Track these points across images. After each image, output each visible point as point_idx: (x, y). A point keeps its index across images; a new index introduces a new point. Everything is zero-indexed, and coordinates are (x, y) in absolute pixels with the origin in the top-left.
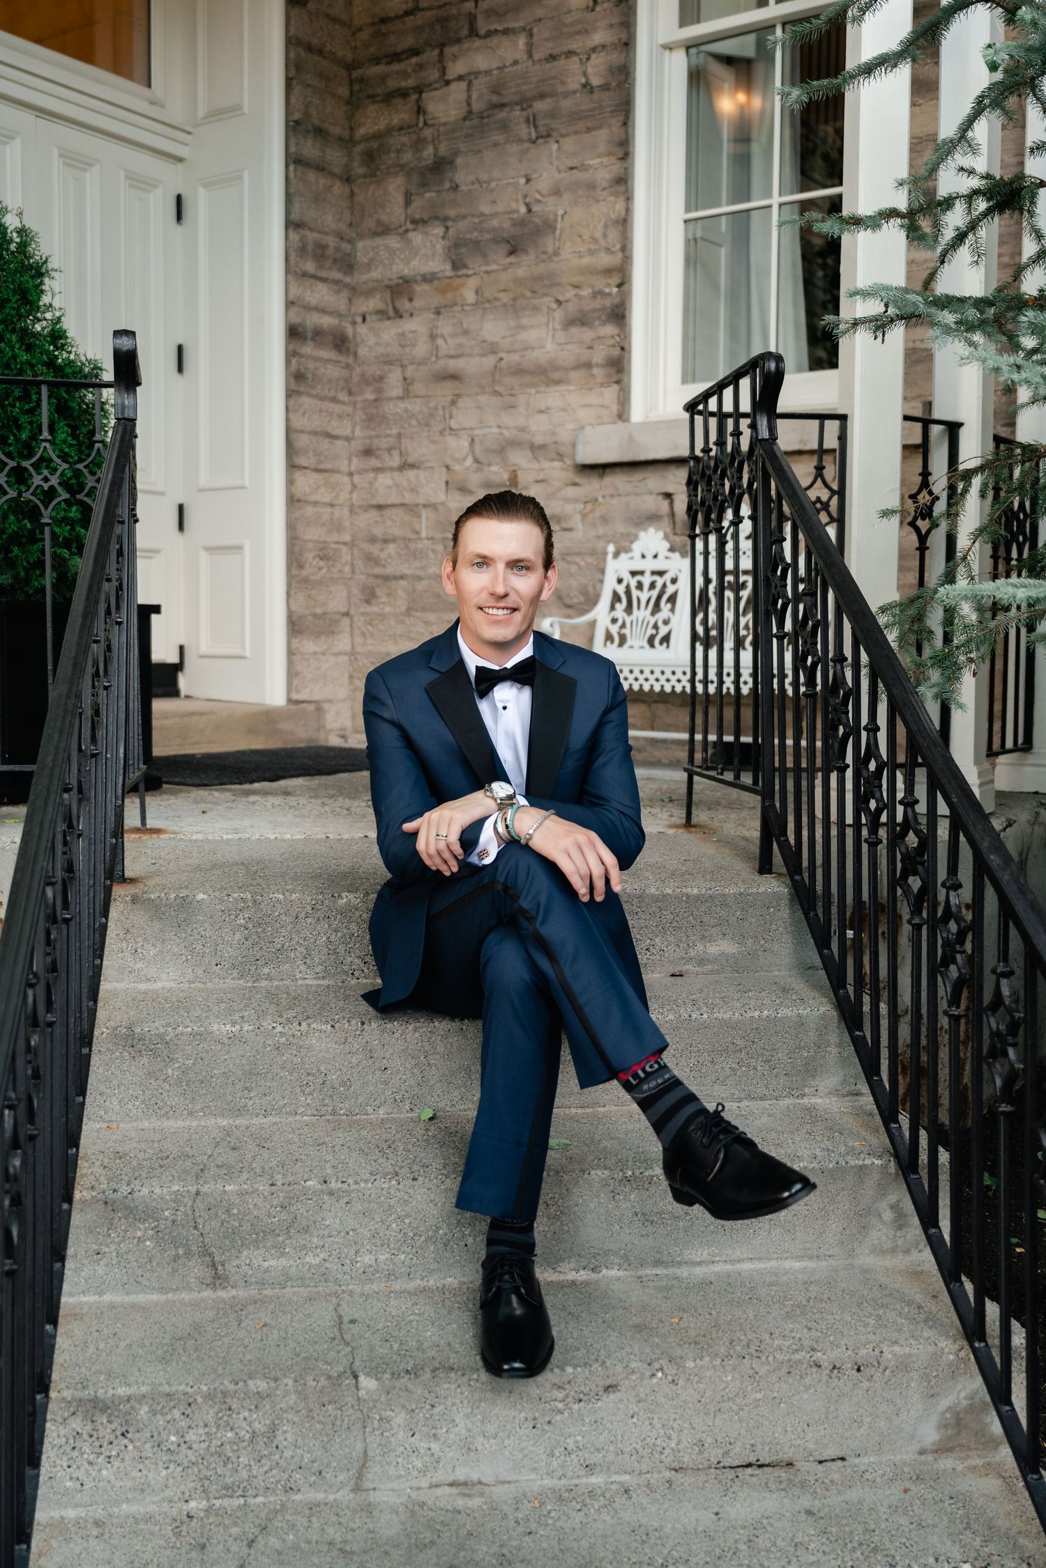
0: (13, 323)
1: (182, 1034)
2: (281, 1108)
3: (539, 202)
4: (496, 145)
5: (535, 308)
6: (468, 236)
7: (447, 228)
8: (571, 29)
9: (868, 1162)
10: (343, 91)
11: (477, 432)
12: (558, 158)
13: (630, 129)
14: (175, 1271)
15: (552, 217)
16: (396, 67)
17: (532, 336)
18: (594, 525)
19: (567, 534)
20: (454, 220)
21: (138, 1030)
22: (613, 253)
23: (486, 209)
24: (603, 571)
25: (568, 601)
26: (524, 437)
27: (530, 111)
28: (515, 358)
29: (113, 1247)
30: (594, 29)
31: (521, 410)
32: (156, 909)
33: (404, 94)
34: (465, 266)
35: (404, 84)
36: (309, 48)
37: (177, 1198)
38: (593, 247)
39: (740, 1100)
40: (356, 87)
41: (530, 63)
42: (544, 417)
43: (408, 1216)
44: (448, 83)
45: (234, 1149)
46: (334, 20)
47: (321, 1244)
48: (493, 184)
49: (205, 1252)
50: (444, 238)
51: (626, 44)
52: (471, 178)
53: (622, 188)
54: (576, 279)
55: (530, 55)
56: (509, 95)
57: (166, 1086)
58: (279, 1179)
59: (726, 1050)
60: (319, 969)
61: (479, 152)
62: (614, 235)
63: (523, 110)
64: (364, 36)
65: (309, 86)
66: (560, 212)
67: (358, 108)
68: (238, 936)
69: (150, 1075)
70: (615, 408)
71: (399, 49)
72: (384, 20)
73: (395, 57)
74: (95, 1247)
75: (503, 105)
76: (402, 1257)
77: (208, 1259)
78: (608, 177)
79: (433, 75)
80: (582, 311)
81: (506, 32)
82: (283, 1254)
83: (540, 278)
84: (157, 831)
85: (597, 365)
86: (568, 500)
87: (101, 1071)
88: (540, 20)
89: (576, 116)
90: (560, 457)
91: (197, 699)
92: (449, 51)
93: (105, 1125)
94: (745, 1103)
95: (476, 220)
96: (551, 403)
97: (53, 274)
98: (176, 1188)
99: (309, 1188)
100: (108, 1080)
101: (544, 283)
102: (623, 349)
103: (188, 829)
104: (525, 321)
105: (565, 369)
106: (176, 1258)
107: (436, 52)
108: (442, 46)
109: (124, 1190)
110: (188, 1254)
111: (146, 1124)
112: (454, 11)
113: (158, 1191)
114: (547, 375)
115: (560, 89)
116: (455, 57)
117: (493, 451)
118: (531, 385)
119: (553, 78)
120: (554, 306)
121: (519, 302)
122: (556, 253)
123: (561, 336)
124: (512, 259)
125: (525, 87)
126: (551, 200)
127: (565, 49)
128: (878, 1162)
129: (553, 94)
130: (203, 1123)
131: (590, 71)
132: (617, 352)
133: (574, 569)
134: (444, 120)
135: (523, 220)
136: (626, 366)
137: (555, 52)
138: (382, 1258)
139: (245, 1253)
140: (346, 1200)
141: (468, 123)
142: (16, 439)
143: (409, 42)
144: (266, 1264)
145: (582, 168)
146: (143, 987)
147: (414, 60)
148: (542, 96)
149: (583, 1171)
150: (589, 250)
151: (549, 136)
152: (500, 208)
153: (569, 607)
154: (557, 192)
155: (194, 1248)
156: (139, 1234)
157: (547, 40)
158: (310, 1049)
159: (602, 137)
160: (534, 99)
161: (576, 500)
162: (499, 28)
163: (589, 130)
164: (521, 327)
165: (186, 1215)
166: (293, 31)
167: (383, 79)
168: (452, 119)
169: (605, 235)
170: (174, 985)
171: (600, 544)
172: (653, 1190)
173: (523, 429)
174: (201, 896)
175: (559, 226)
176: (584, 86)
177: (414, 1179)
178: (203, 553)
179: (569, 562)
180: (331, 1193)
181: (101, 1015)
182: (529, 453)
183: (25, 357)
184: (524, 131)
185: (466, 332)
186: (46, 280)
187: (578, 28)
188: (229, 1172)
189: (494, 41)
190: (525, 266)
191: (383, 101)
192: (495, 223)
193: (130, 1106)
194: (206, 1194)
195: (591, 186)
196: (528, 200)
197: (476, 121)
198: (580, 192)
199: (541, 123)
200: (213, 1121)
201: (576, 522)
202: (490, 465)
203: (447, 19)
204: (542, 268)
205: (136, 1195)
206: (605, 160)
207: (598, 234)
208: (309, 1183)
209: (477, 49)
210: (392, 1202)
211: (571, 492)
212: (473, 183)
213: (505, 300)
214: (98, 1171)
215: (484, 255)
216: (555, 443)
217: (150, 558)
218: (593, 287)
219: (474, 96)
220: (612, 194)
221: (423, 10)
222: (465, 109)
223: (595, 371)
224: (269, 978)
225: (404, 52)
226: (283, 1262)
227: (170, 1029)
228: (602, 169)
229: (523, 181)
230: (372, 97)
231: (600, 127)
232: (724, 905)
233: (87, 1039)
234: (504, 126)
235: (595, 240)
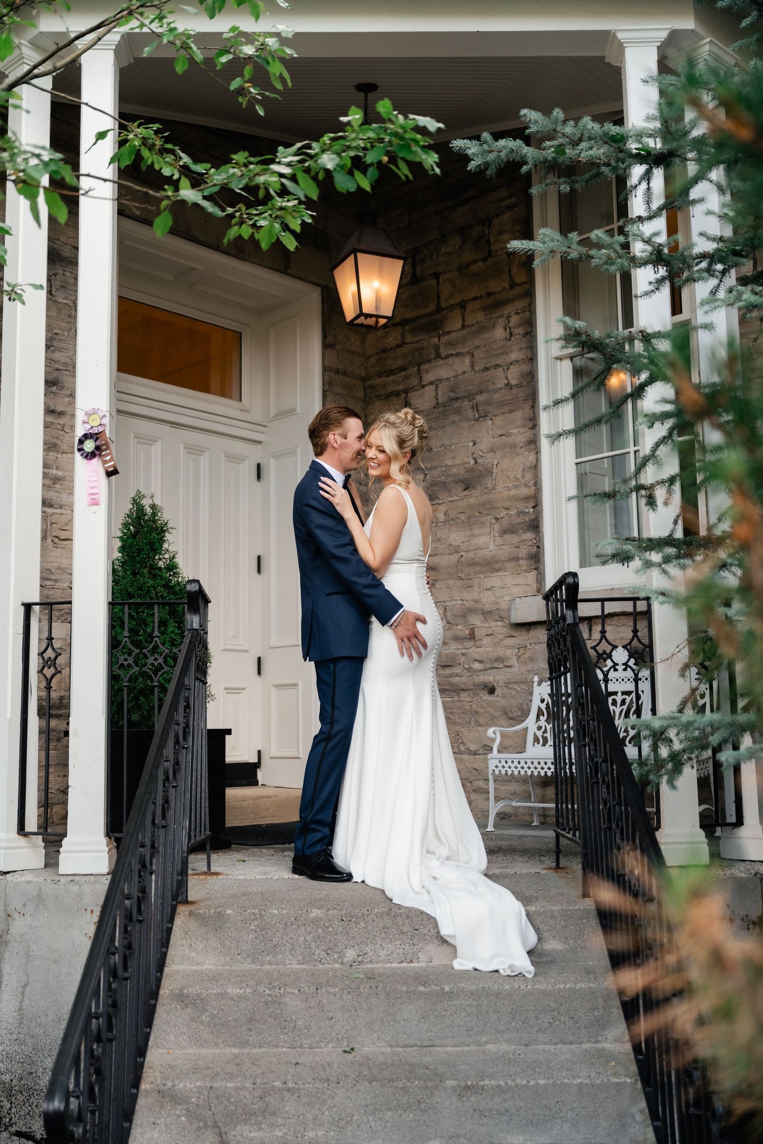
0: (145, 562)
1: (211, 994)
2: (269, 1043)
3: (482, 456)
4: (453, 423)
5: (482, 523)
6: (439, 479)
7: (426, 475)
8: (497, 352)
9: (622, 1080)
10: (361, 394)
11: (447, 604)
12: (492, 429)
13: (536, 410)
14: (198, 1137)
15: (490, 466)
16: (392, 378)
17: (481, 540)
18: (525, 663)
19: (509, 670)
20: (429, 470)
21: (185, 991)
22: (529, 487)
23: (449, 462)
24: (532, 694)
25: (511, 715)
26: (479, 606)
27: (474, 401)
28: (471, 555)
29: (163, 1120)
30: (511, 351)
31: (475, 588)
32: (203, 919)
33: (397, 394)
34: (438, 498)
35: (397, 388)
36: (337, 372)
37: (199, 1090)
38: (517, 483)
39: (556, 1044)
40: (368, 391)
41: (473, 373)
42: (490, 593)
43: (335, 1106)
44: (423, 386)
45: (237, 1065)
46: (353, 353)
47: (283, 1123)
48: (453, 447)
49: (216, 1126)
50: (423, 481)
51: (531, 359)
52: (440, 444)
53: (533, 447)
54: (506, 504)
55: (473, 368)
56: (461, 392)
57: (202, 1027)
58: (259, 1081)
59: (544, 1009)
60: (300, 958)
61: (444, 427)
62: (529, 476)
63: (469, 401)
64: (373, 360)
65: (337, 394)
66: (495, 463)
67: (369, 404)
68: (251, 936)
69: (192, 1019)
70: (535, 586)
71: (394, 367)
72: (384, 351)
73: (391, 372)
74: (153, 1120)
75: (457, 399)
76: (332, 1133)
77: (217, 1130)
78: (523, 440)
79: (415, 382)
80: (511, 524)
81: (458, 355)
82: (261, 1129)
83: (484, 504)
84: (217, 874)
85: (522, 558)
86: (508, 647)
87: (164, 1016)
88: (478, 347)
89: (502, 404)
90: (502, 619)
91: (269, 786)
92: (423, 367)
93: (166, 1051)
94: (560, 1046)
95: (443, 469)
96: (494, 584)
97: (171, 530)
98: (199, 1084)
99: (276, 1087)
100: (168, 1022)
101: (487, 508)
102: (538, 547)
103: (237, 872)
104: (476, 531)
105: (503, 561)
106: (199, 1129)
107: (416, 369)
108: (420, 364)
109: (170, 1084)
110: (206, 1126)
111: (190, 1051)
112: (426, 344)
113: (188, 1085)
114: (491, 566)
115: (492, 387)
116: (427, 371)
117: (458, 616)
118: (481, 573)
119: (487, 381)
120: (494, 521)
121: (472, 519)
122: (494, 489)
123: (499, 540)
124: (467, 493)
125: (470, 387)
126: (489, 455)
127: (494, 364)
128: (629, 1080)
129: (488, 391)
130: (223, 1051)
131: (509, 376)
132: (534, 549)
133: (513, 693)
134: (422, 409)
135: (472, 468)
136: (541, 558)
137: (487, 365)
138: (320, 1133)
139: (239, 1127)
140: (297, 1095)
141: (436, 410)
142: (144, 632)
143: (399, 363)
144: (251, 1135)
145: (508, 435)
146: (194, 968)
147: (403, 374)
148: (481, 392)
149: (441, 1081)
150: (514, 485)
151: (486, 416)
152: (458, 461)
153: (512, 719)
154: (492, 450)
155: (209, 1123)
156: (178, 1112)
157: (482, 359)
158: (286, 1004)
159: (519, 416)
160: (476, 394)
161: (513, 647)
162: (454, 353)
163: (511, 412)
164: (474, 536)
165: (204, 1101)
166: (327, 363)
167: (384, 385)
168: (427, 408)
169: (523, 476)
170: (213, 967)
171: (530, 676)
172: (485, 1094)
173: (477, 601)
174: (229, 912)
175: (494, 471)
176: (507, 385)
177: (338, 1083)
178: (273, 688)
179: (510, 689)
180: (289, 1090)
181: (165, 983)
182: (482, 616)
183: (151, 582)
184: (471, 414)
185: (439, 540)
186: (167, 534)
187: (501, 351)
188: (231, 1076)
189: (451, 360)
190: (475, 497)
191: (385, 398)
192: (455, 470)
193: (181, 1039)
194: (216, 1088)
195: (513, 446)
196: (474, 456)
197: (441, 409)
198: (507, 450)
199: (481, 408)
200: (229, 1050)
201: (514, 661)
202: (457, 625)
203: (422, 348)
204: (485, 498)
205: (176, 1087)
206: (521, 430)
207: (519, 476)
208: (276, 1083)
209: (440, 366)
210: (325, 1097)
211: (509, 642)
212: (440, 447)
213: (463, 519)
214: (157, 1074)
215: (449, 491)
216: (498, 609)
217: (240, 693)
218: (517, 509)
219: (440, 394)
220: (526, 451)
221: (407, 344)
222: (434, 403)
223: (521, 562)
224: (270, 963)
225: (396, 369)
226: (261, 1134)
227: (204, 991)
228: (520, 435)
229: (471, 444)
230: (378, 397)
231: (517, 410)
232: (552, 917)
233: (155, 995)
234: (459, 411)
235: (517, 479)
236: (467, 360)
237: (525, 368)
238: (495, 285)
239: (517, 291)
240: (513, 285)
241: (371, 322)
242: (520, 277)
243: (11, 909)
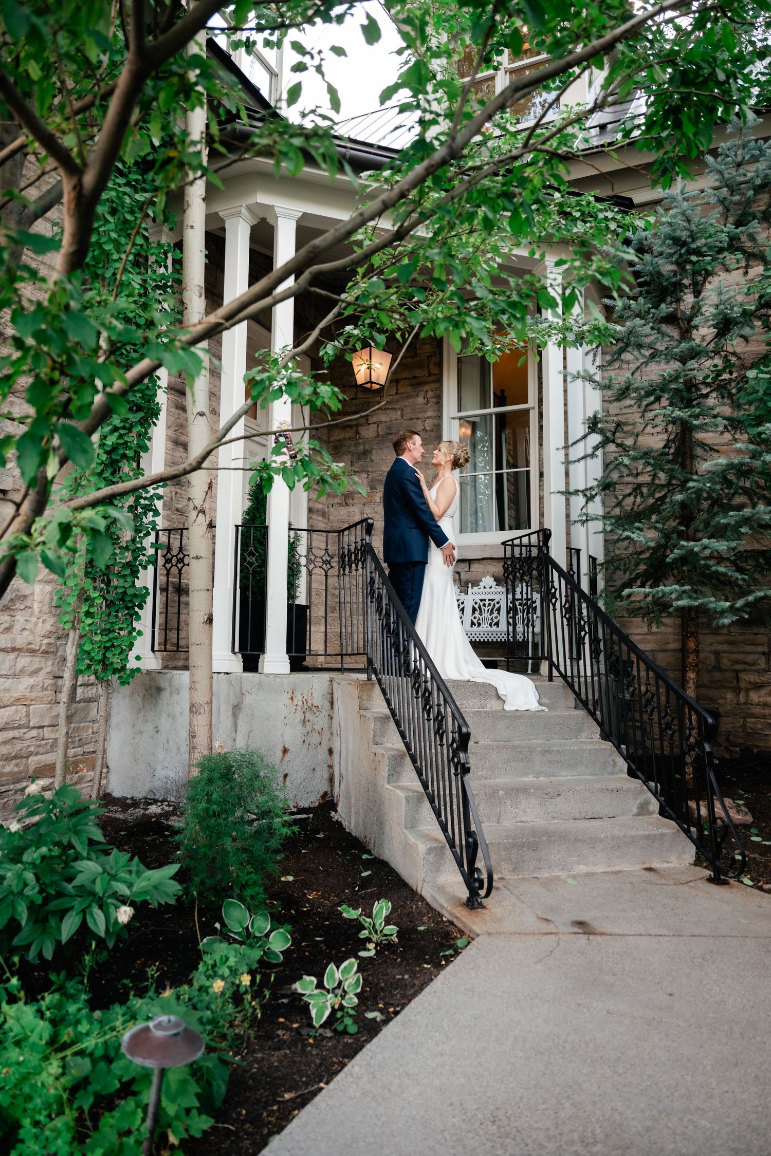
6: (377, 478)
8: (418, 410)
30: (428, 411)
33: (351, 427)
41: (402, 420)
44: (369, 424)
51: (439, 417)
55: (403, 417)
71: (349, 411)
73: (347, 413)
79: (363, 421)
81: (392, 409)
88: (406, 406)
112: (372, 400)
116: (372, 416)
127: (417, 416)
131: (426, 424)
134: (367, 437)
137: (412, 417)
141: (377, 439)
157: (409, 413)
162: (390, 407)
168: (370, 437)
187: (420, 410)
189: (388, 412)
191: (342, 428)
197: (379, 439)
203: (369, 402)
209: (381, 414)
212: (379, 460)
219: (380, 430)
222: (376, 434)
225: (351, 412)
236: (399, 413)
237: (436, 421)
238: (417, 373)
239: (432, 378)
240: (430, 375)
241: (368, 386)
242: (435, 371)
243: (244, 690)
